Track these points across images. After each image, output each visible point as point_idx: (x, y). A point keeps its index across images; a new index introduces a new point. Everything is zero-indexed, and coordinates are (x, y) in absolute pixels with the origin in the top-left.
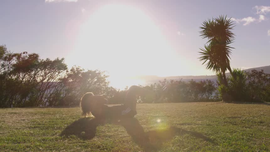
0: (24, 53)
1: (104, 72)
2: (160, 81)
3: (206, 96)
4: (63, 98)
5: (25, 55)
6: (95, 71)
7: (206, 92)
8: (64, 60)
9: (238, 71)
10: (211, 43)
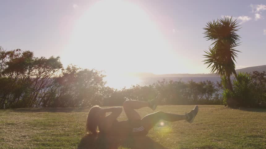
0: (17, 50)
1: (101, 72)
2: (159, 82)
3: (206, 97)
4: (58, 97)
5: (18, 52)
6: (92, 70)
7: (206, 94)
8: (59, 59)
9: (243, 75)
10: (216, 45)
